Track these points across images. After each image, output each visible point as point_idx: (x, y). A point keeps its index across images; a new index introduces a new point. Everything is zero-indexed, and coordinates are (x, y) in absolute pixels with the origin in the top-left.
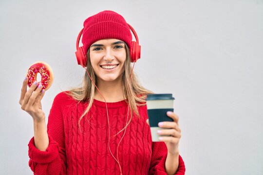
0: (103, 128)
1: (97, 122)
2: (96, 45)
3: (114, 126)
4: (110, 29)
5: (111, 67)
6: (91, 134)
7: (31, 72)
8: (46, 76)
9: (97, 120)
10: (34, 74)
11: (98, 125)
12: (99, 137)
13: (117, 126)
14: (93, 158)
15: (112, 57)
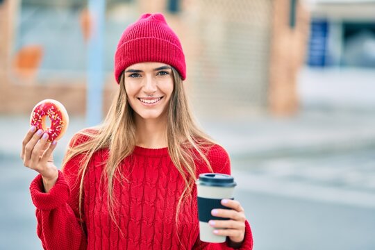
0: (139, 184)
1: (131, 175)
3: (154, 182)
5: (152, 101)
7: (36, 115)
8: (57, 119)
12: (133, 196)
13: (158, 181)
14: (123, 225)
15: (154, 87)
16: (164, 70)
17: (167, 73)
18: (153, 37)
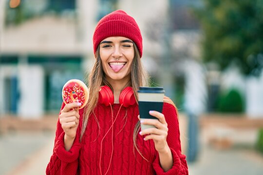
10: (69, 93)
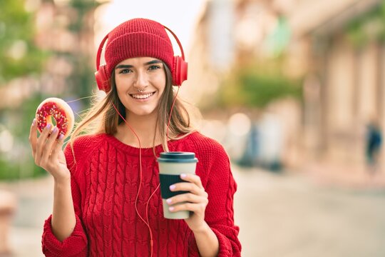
0: (133, 184)
1: (125, 175)
2: (122, 66)
3: (148, 180)
4: (142, 43)
5: (145, 96)
6: (115, 193)
7: (40, 117)
9: (124, 172)
10: (44, 118)
11: (125, 179)
12: (127, 196)
14: (116, 225)
15: (146, 82)
16: (155, 64)
17: (159, 67)
18: (142, 32)
